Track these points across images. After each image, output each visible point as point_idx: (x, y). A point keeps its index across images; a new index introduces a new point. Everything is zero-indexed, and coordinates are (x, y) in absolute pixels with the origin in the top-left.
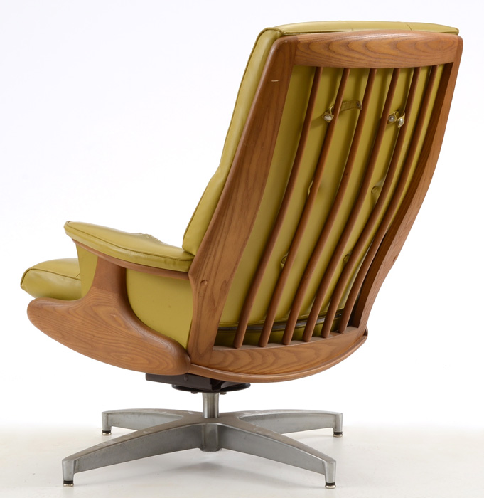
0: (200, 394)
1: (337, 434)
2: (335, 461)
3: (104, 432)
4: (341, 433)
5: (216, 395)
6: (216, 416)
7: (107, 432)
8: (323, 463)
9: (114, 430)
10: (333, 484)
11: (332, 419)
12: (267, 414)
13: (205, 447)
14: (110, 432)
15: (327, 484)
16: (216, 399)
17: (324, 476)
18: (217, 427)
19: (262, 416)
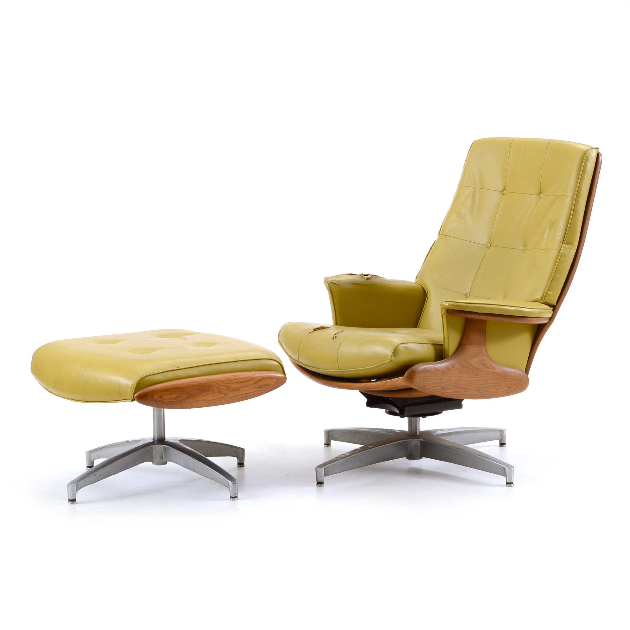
0: (406, 419)
1: (502, 444)
2: (513, 467)
3: (325, 444)
4: (505, 444)
5: (418, 418)
6: (418, 434)
7: (328, 444)
8: (504, 468)
9: (333, 443)
10: (512, 483)
11: (499, 433)
12: (453, 431)
13: (410, 457)
14: (330, 444)
15: (507, 483)
16: (418, 422)
17: (505, 478)
18: (419, 442)
19: (449, 433)
